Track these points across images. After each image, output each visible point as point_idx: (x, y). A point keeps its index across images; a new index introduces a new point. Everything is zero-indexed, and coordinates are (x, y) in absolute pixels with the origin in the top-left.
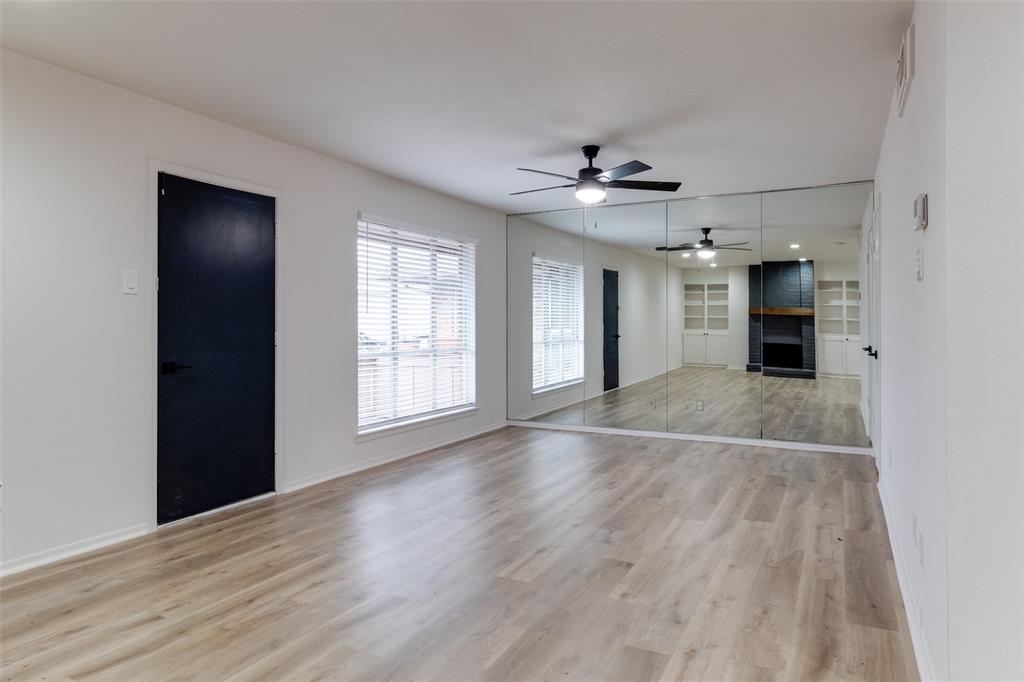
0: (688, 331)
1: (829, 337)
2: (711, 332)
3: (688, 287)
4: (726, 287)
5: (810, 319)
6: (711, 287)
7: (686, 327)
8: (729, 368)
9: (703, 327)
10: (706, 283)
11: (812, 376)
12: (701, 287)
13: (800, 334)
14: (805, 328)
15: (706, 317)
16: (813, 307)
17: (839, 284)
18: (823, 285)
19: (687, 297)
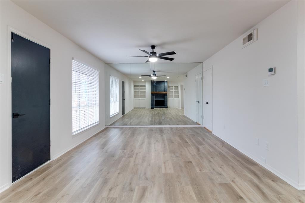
0: (135, 98)
1: (170, 98)
2: (141, 98)
3: (135, 86)
4: (145, 86)
5: (166, 94)
6: (141, 86)
7: (135, 97)
8: (146, 108)
9: (139, 97)
10: (140, 85)
11: (167, 107)
12: (139, 86)
13: (164, 98)
14: (165, 96)
15: (140, 94)
16: (167, 92)
17: (172, 86)
18: (169, 87)
19: (135, 89)
